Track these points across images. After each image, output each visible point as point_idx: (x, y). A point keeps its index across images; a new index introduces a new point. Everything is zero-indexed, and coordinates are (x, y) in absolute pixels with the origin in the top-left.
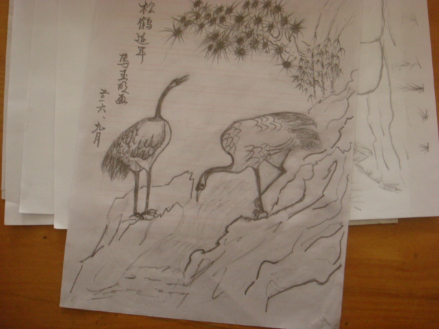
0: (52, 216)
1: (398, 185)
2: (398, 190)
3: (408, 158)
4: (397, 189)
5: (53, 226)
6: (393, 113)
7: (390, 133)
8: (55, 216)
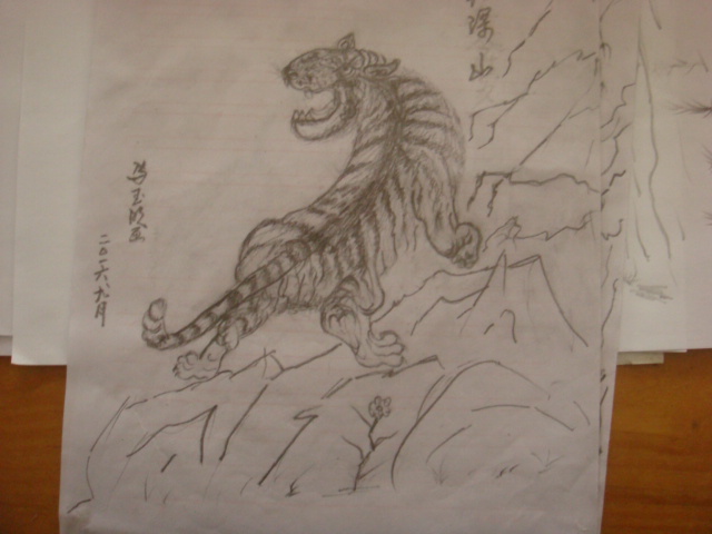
0: (9, 338)
1: (666, 287)
2: (665, 297)
3: (684, 238)
4: (663, 297)
5: (9, 358)
6: (656, 154)
7: (650, 190)
8: (15, 340)
